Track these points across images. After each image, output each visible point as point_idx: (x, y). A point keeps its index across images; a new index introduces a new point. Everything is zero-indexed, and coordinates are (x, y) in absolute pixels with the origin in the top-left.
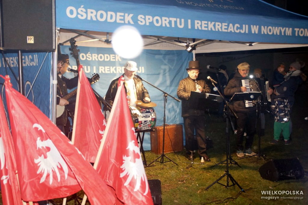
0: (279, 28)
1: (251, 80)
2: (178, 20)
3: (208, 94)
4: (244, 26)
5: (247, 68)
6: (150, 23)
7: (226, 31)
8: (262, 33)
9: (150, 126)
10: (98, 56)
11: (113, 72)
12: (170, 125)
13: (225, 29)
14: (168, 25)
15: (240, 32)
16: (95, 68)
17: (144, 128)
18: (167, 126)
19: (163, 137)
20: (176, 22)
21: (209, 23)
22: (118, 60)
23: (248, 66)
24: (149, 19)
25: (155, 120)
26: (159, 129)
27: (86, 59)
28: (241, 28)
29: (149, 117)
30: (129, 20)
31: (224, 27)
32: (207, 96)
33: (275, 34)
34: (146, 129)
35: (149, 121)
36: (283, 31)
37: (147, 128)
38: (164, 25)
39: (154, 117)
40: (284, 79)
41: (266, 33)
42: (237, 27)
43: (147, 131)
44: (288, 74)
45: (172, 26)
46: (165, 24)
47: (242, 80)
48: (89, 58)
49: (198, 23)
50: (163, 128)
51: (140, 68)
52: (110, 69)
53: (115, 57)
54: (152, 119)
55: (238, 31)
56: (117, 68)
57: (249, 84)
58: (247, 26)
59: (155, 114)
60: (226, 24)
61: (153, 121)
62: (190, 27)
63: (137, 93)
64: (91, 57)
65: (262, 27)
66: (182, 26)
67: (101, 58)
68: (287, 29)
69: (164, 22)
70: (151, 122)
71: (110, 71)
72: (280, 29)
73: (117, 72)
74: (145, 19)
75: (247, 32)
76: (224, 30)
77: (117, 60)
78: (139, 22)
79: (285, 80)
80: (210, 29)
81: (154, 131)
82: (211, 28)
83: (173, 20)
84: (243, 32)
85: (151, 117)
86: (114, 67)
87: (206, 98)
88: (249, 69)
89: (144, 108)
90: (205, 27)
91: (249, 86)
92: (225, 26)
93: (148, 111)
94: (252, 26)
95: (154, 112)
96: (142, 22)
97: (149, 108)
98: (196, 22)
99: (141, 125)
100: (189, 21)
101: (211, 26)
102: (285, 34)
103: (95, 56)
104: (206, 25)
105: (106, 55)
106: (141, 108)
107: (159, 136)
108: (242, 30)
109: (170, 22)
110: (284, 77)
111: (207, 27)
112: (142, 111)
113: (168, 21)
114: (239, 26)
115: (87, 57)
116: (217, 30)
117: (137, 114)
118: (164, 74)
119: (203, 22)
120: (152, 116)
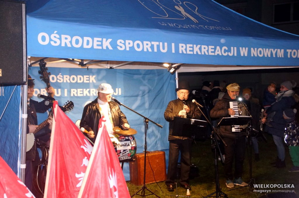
0: (270, 49)
1: (239, 103)
2: (161, 44)
3: (193, 120)
4: (232, 48)
5: (237, 89)
6: (130, 47)
7: (213, 54)
8: (252, 55)
9: (129, 155)
10: (70, 77)
11: (86, 94)
12: (152, 152)
13: (212, 52)
14: (150, 50)
15: (228, 55)
16: (66, 90)
17: (123, 158)
18: (148, 153)
19: (144, 166)
20: (158, 46)
21: (195, 46)
22: (93, 81)
23: (238, 88)
24: (129, 44)
25: (135, 148)
26: (139, 157)
27: (57, 80)
28: (229, 51)
29: (129, 145)
30: (107, 46)
31: (210, 50)
32: (192, 122)
33: (266, 56)
34: (125, 159)
35: (128, 150)
36: (274, 53)
37: (127, 158)
38: (145, 50)
39: (134, 146)
40: (275, 99)
41: (256, 55)
42: (225, 49)
43: (126, 161)
44: (279, 95)
45: (154, 50)
46: (147, 48)
47: (230, 102)
48: (60, 80)
49: (182, 47)
50: (144, 155)
51: (117, 89)
52: (83, 91)
53: (89, 79)
54: (131, 147)
55: (226, 54)
56: (91, 90)
57: (237, 107)
58: (235, 48)
59: (135, 141)
60: (213, 47)
61: (133, 150)
62: (173, 51)
63: (113, 119)
64: (62, 79)
65: (252, 49)
66: (165, 51)
67: (73, 79)
68: (279, 50)
69: (145, 46)
70: (131, 151)
71: (83, 93)
72: (271, 51)
73: (91, 95)
74: (125, 44)
75: (235, 55)
76: (210, 54)
77: (91, 82)
78: (119, 48)
79: (277, 101)
80: (195, 53)
81: (134, 161)
82: (197, 52)
83: (155, 44)
84: (231, 54)
85: (130, 145)
86: (88, 90)
87: (192, 124)
88: (239, 90)
89: (123, 136)
90: (190, 51)
91: (237, 109)
92: (212, 49)
93: (128, 138)
94: (241, 48)
95: (134, 139)
96: (121, 47)
97: (128, 136)
98: (180, 45)
99: (120, 154)
100: (173, 44)
101: (196, 49)
102: (277, 56)
103: (67, 77)
104: (191, 49)
105: (79, 76)
106: (119, 135)
107: (139, 165)
108: (231, 53)
109: (152, 47)
110: (276, 98)
111: (193, 51)
112: (121, 139)
113: (150, 45)
114: (227, 49)
115: (57, 79)
116: (203, 53)
117: (116, 142)
118: (143, 95)
119: (188, 45)
120: (132, 144)
